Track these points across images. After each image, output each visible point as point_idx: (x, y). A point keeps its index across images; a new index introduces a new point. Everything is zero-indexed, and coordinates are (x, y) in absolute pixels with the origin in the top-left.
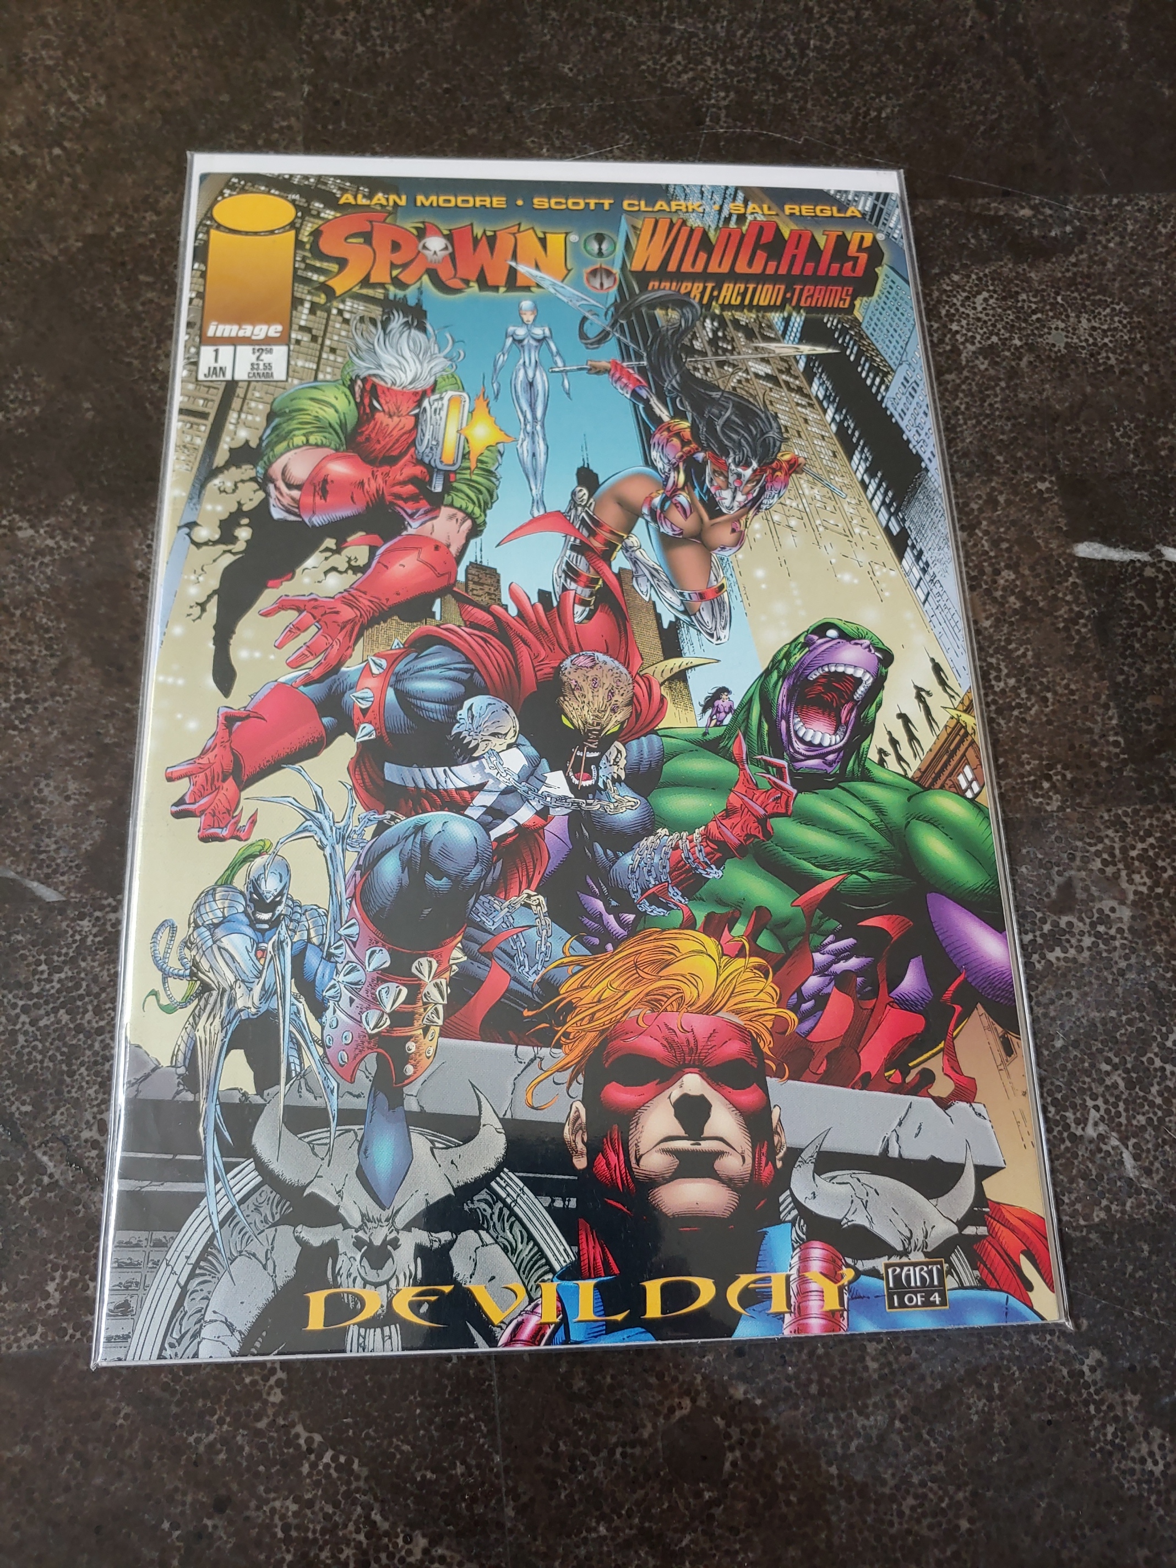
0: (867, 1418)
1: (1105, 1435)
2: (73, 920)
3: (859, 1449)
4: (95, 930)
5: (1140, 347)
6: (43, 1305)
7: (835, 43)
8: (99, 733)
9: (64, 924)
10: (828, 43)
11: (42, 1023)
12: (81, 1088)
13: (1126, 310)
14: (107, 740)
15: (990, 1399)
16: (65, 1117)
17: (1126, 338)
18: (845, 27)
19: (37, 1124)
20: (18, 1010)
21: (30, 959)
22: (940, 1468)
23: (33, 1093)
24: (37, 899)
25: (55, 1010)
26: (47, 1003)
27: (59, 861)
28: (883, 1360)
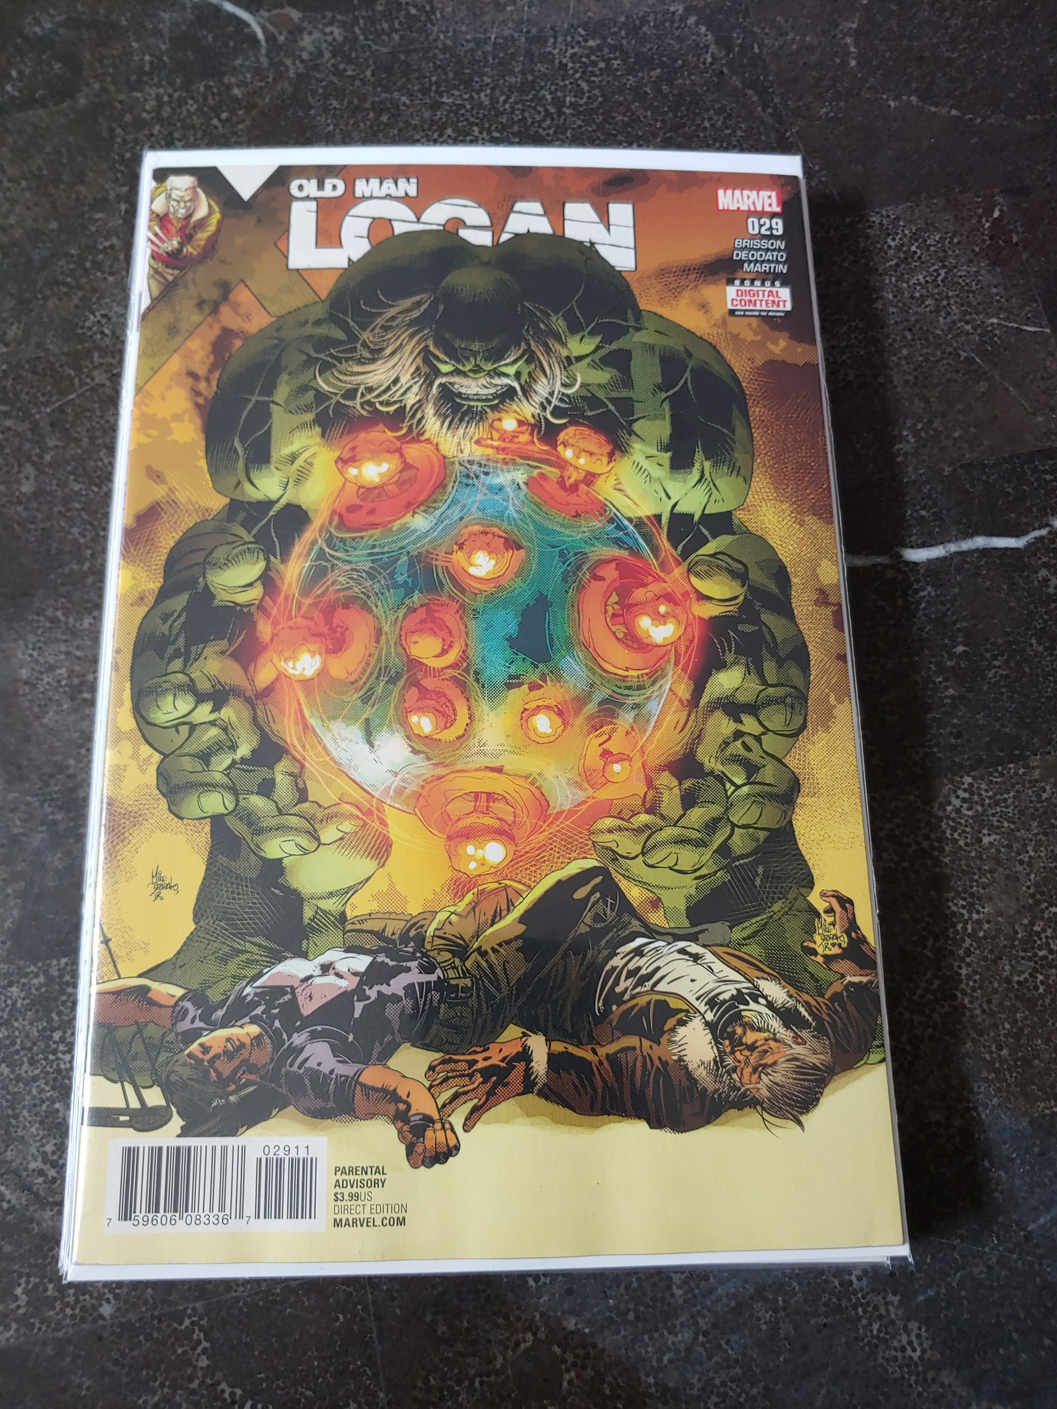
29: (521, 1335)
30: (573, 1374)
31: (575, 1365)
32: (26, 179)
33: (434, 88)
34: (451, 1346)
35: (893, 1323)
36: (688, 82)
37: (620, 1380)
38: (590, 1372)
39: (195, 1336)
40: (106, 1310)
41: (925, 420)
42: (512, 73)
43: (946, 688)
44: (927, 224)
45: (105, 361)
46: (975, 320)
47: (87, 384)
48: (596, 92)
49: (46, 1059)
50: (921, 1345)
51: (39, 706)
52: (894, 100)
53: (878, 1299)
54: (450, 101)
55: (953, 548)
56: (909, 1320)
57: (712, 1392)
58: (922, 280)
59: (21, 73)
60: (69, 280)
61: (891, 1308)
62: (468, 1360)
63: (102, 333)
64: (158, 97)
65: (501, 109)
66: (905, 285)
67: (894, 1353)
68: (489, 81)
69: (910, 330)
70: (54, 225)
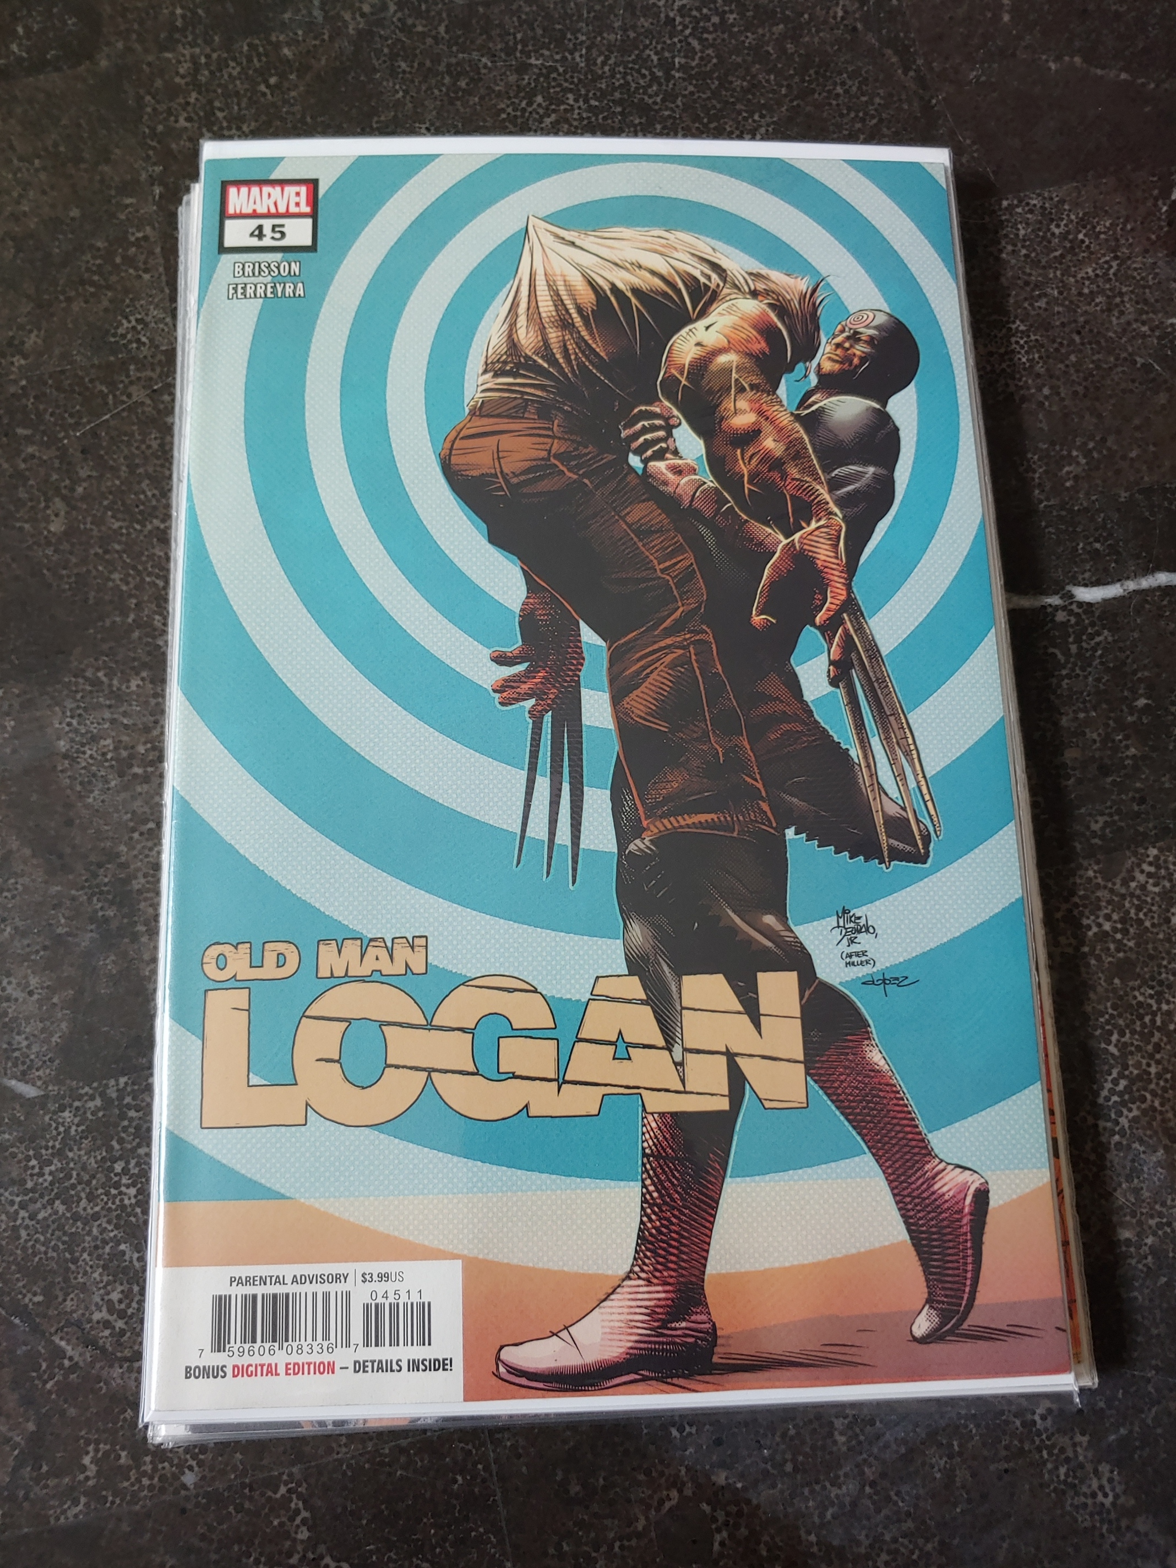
0: (840, 1488)
1: (1058, 1477)
2: (55, 1113)
3: (834, 1517)
4: (76, 1120)
5: (1040, 368)
6: (81, 1477)
7: (702, 59)
8: (50, 925)
9: (47, 1118)
10: (693, 59)
11: (40, 1216)
12: (85, 1273)
13: (1022, 328)
14: (60, 930)
15: (951, 1457)
16: (75, 1302)
17: (1024, 360)
18: (710, 37)
19: (51, 1312)
20: (16, 1207)
21: (20, 1156)
22: (910, 1524)
23: (42, 1284)
24: (17, 1097)
25: (51, 1202)
26: (42, 1196)
27: (32, 1057)
28: (850, 1433)
29: (665, 1493)
30: (725, 1534)
31: (726, 1524)
32: (39, 157)
33: (519, 47)
34: (587, 1507)
35: (1081, 1466)
36: (816, 40)
37: (777, 1540)
38: (744, 1531)
39: (293, 1505)
40: (189, 1479)
41: (1098, 438)
42: (611, 29)
43: (1127, 747)
44: (1095, 207)
45: (143, 375)
46: (1153, 320)
47: (124, 402)
48: (710, 51)
49: (107, 1194)
50: (1113, 1490)
51: (81, 783)
52: (1054, 61)
53: (1064, 1441)
54: (539, 62)
55: (1131, 585)
56: (1099, 1462)
57: (882, 1550)
58: (1091, 274)
59: (27, 29)
60: (96, 278)
61: (1079, 1449)
62: (606, 1522)
63: (138, 341)
64: (194, 60)
65: (600, 72)
66: (1072, 280)
67: (1083, 1499)
68: (584, 38)
69: (1079, 333)
70: (75, 213)
